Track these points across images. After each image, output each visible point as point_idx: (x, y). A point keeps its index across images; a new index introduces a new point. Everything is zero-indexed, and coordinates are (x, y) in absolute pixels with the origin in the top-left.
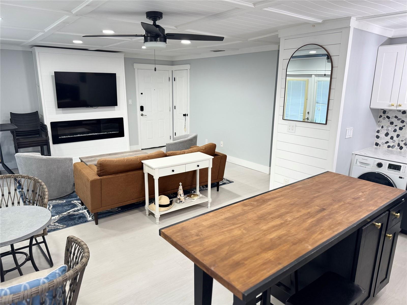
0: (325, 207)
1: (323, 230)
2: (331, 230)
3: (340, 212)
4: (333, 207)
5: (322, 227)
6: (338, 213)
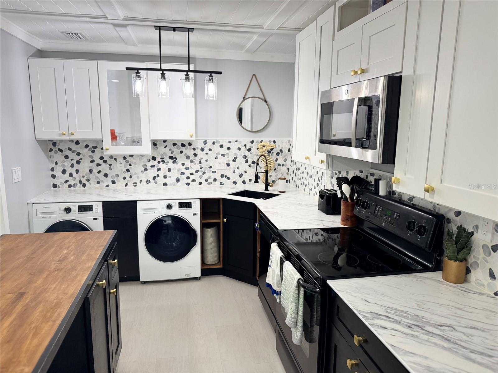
0: (23, 289)
1: (36, 328)
2: (48, 321)
3: (49, 287)
4: (36, 284)
5: (31, 323)
6: (47, 290)
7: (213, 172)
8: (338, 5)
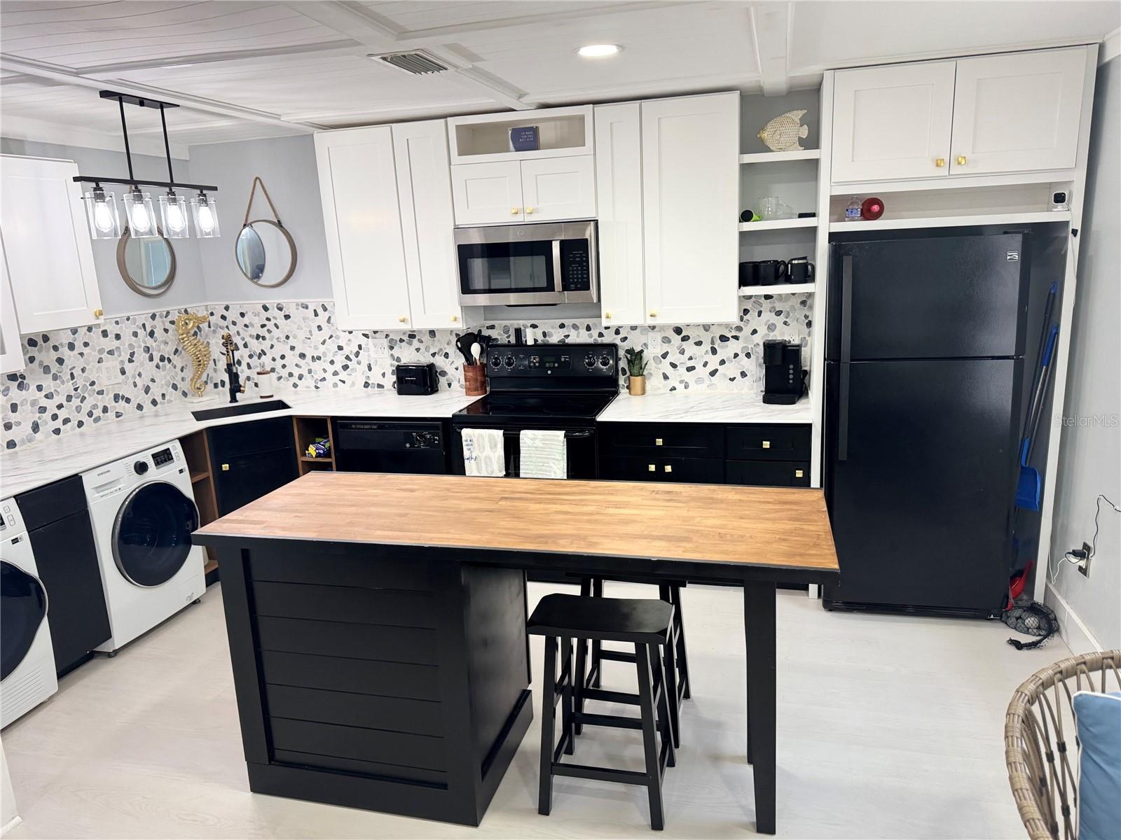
7: (99, 393)
8: (453, 122)
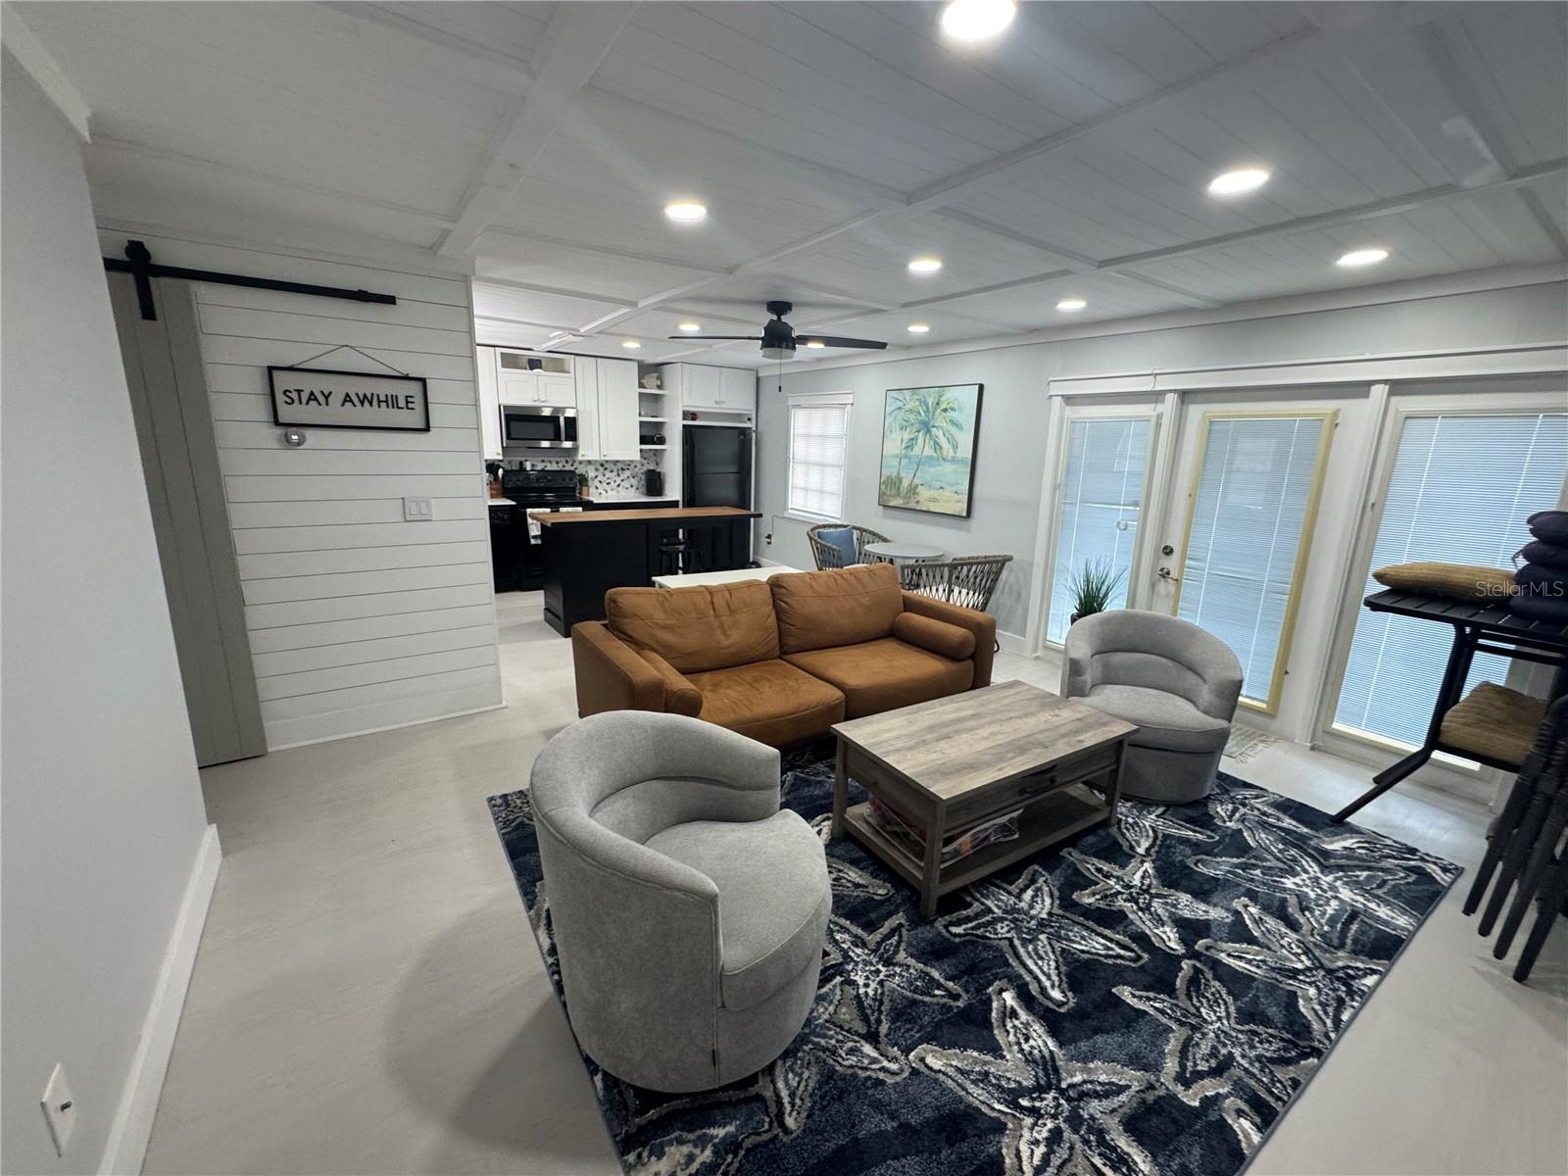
8: (499, 350)
